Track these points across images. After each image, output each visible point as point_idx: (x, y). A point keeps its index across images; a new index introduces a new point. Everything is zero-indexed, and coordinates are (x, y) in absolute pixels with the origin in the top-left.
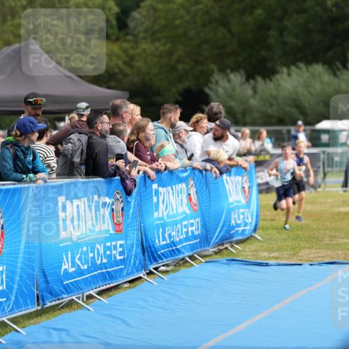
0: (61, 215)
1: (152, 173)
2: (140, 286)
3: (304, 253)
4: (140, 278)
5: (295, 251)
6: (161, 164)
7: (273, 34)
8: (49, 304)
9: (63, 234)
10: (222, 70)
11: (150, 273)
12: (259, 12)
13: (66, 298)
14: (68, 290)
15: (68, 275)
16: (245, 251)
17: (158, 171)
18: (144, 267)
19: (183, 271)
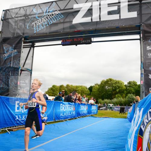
0: (61, 107)
1: (80, 103)
2: (76, 119)
3: (102, 116)
4: (77, 118)
5: (101, 116)
6: (82, 102)
7: (104, 96)
8: (56, 121)
9: (61, 110)
10: (100, 99)
11: (79, 117)
12: (103, 94)
13: (61, 120)
14: (61, 119)
15: (61, 116)
16: (95, 116)
17: (81, 103)
18: (78, 116)
19: (85, 118)
